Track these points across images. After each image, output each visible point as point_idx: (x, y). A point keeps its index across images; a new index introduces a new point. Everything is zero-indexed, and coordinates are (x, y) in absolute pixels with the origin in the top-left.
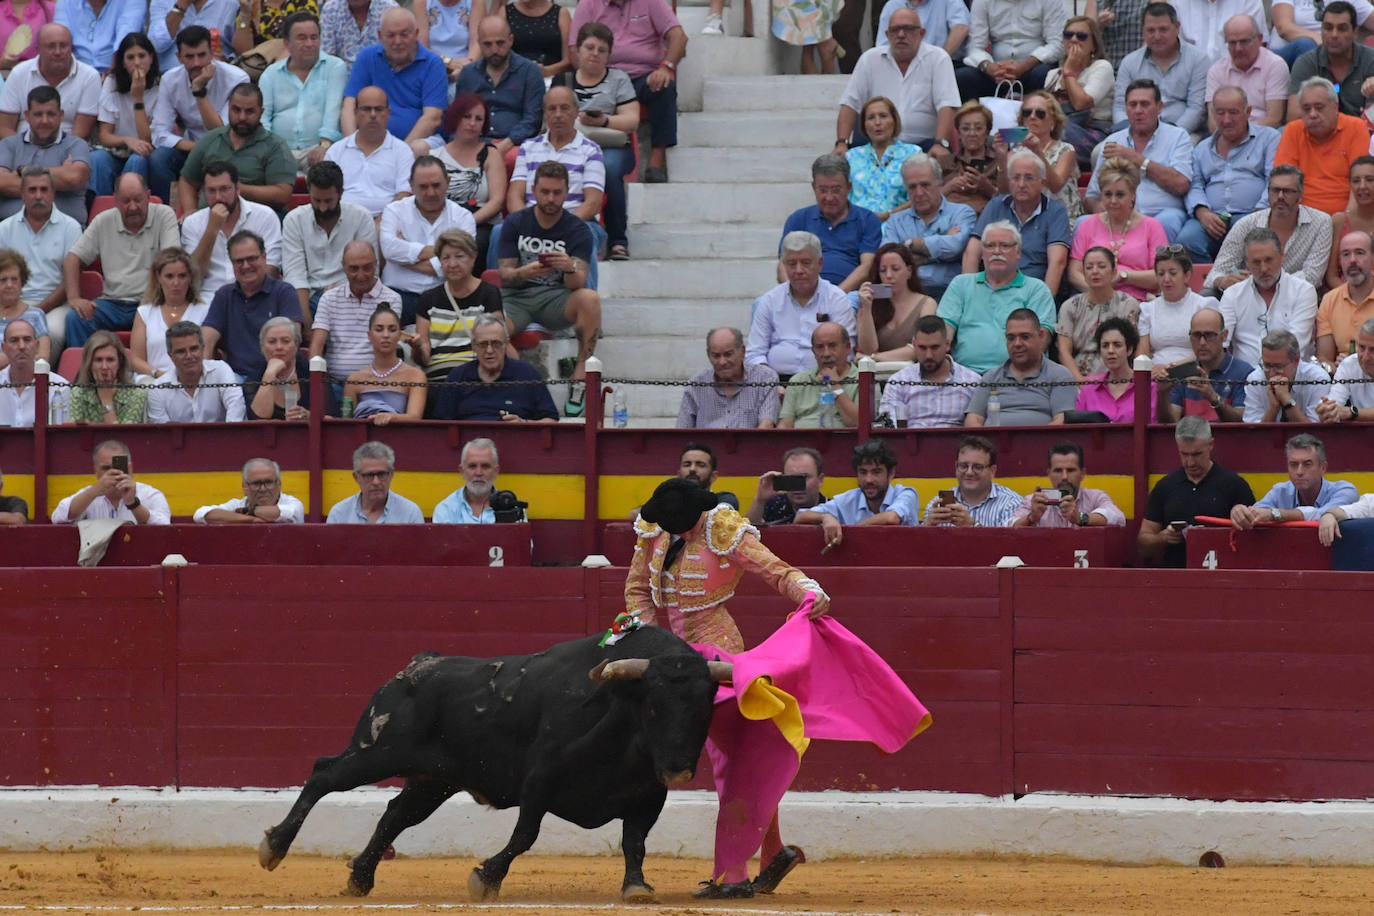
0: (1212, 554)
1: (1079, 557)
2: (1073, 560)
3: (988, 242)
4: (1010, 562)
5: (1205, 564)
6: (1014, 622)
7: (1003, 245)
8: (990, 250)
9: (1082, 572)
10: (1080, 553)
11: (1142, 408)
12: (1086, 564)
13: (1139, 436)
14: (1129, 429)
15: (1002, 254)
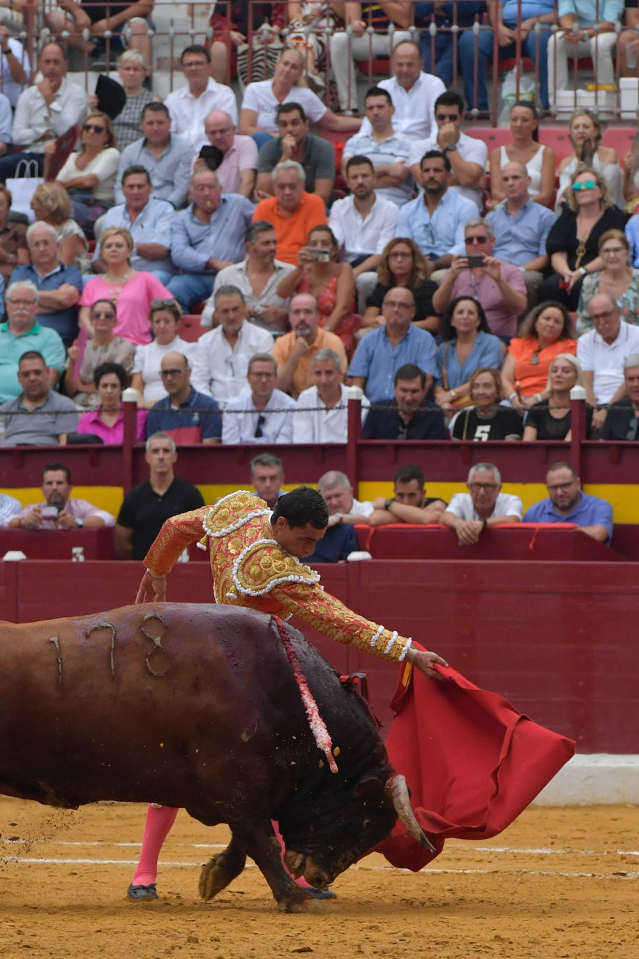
0: (185, 552)
1: (75, 554)
2: (71, 555)
3: (14, 299)
4: (14, 556)
5: (180, 559)
6: (17, 607)
7: (26, 302)
8: (15, 306)
9: (78, 564)
10: (77, 550)
11: (129, 433)
12: (82, 559)
13: (127, 456)
14: (117, 450)
15: (24, 309)
